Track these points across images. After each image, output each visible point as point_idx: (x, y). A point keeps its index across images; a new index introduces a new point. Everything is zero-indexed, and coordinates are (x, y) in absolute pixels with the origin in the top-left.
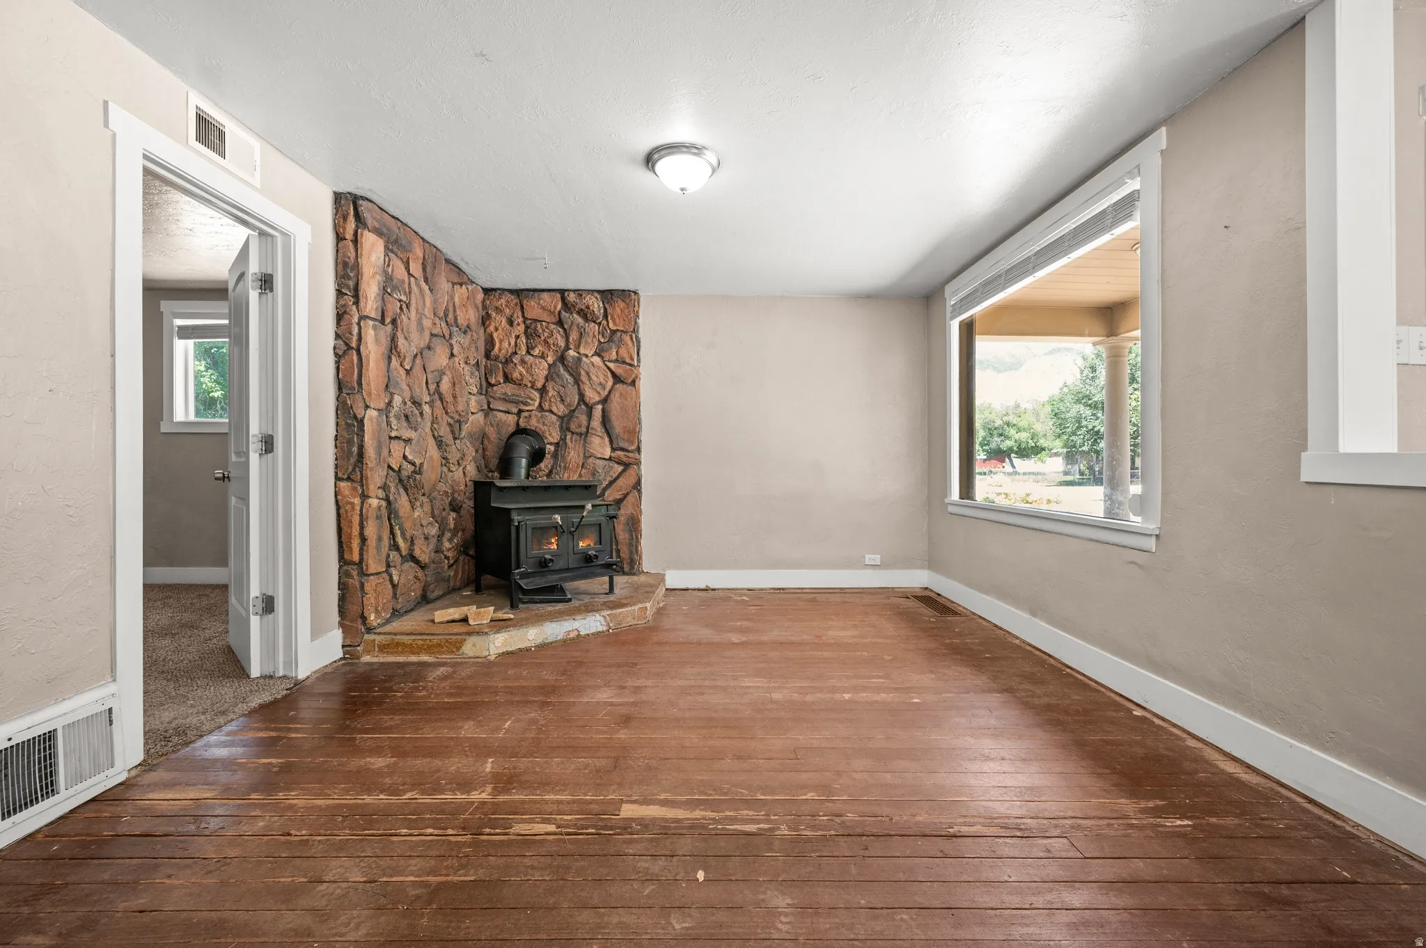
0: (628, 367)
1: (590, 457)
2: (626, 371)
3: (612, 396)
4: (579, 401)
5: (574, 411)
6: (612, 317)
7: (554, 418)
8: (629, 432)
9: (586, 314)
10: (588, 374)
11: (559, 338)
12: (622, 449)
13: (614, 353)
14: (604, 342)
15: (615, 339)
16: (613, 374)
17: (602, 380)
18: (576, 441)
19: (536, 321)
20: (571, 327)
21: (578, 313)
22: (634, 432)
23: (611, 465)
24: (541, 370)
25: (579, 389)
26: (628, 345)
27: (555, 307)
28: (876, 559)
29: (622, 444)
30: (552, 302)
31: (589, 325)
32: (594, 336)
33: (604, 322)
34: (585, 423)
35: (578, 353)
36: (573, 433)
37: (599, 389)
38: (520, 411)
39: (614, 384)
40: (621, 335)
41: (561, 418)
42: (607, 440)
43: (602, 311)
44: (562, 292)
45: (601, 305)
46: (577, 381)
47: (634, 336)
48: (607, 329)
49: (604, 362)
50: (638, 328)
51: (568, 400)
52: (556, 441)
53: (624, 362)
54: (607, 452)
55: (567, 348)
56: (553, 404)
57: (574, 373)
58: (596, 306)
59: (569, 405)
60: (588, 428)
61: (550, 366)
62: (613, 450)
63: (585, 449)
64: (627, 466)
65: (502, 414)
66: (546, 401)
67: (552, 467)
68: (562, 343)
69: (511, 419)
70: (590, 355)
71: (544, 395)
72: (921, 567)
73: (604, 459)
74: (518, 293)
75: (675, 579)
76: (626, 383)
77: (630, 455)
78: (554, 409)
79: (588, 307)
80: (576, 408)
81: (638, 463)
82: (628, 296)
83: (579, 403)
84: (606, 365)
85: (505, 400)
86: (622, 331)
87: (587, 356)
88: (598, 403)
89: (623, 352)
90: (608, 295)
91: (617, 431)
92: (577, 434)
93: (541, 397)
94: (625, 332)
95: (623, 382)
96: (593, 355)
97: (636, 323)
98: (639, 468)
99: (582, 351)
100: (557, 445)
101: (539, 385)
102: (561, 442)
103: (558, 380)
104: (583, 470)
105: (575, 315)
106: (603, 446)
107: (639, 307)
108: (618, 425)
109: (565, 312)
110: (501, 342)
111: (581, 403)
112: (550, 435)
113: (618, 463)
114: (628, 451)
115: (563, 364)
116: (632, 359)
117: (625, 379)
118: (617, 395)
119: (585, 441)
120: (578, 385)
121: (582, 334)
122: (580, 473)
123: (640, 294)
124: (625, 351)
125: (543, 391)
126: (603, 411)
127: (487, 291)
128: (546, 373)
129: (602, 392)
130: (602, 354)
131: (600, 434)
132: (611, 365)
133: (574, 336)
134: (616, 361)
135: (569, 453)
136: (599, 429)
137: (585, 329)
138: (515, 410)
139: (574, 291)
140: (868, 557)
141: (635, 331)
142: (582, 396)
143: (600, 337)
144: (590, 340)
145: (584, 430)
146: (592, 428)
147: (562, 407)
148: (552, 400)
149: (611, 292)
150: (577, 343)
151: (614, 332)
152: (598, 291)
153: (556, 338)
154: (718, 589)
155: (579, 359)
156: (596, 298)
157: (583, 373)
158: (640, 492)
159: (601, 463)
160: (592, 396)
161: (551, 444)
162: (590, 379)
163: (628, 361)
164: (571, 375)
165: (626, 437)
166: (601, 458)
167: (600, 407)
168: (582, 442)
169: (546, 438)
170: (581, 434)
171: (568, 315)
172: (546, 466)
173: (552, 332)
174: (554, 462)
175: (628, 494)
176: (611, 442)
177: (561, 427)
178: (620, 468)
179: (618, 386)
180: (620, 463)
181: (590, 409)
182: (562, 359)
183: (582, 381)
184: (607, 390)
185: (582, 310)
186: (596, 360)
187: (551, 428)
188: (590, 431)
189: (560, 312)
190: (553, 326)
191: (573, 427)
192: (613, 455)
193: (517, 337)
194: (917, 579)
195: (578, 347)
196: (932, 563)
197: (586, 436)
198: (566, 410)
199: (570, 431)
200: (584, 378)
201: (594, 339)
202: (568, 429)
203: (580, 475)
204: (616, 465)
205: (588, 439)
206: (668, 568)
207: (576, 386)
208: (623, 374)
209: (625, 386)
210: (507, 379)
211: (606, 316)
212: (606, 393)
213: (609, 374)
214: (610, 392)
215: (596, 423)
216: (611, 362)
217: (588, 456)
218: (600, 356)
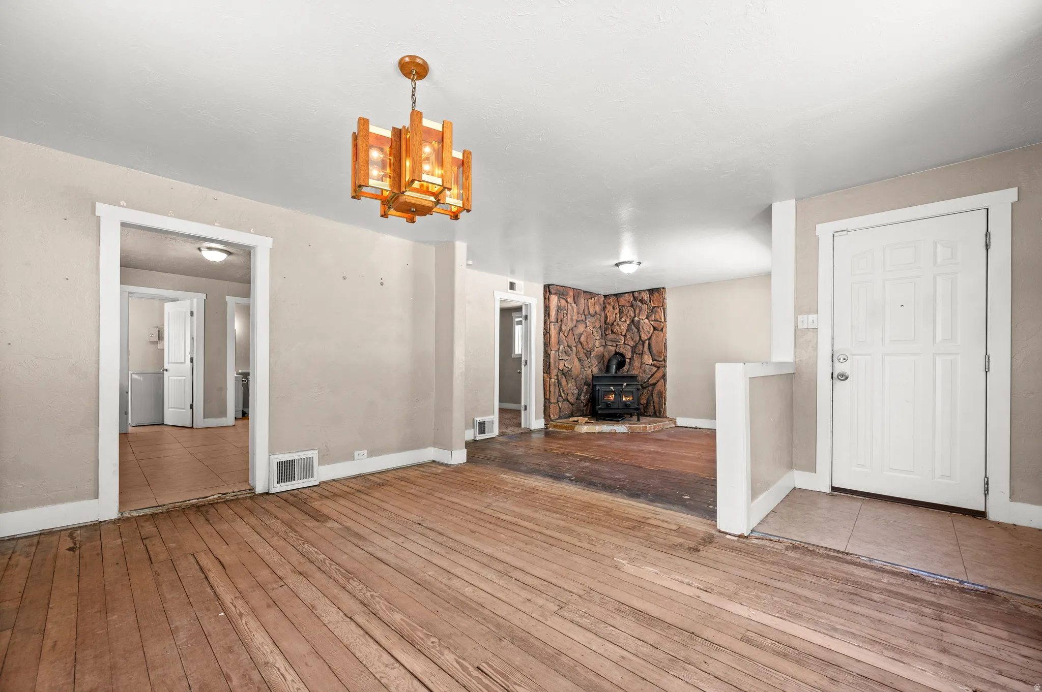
0: (660, 323)
2: (659, 325)
3: (652, 337)
4: (639, 339)
5: (637, 344)
6: (653, 301)
7: (629, 347)
8: (661, 352)
9: (642, 301)
10: (642, 327)
11: (632, 312)
12: (657, 360)
13: (654, 317)
14: (650, 313)
15: (655, 311)
17: (648, 330)
18: (638, 357)
19: (623, 306)
20: (636, 307)
22: (663, 353)
23: (652, 367)
24: (625, 327)
25: (639, 334)
26: (660, 313)
27: (630, 299)
29: (656, 358)
30: (629, 297)
31: (643, 306)
32: (646, 310)
33: (650, 304)
34: (641, 349)
37: (647, 334)
38: (617, 345)
39: (654, 331)
40: (657, 309)
41: (632, 347)
42: (650, 356)
43: (649, 299)
44: (633, 292)
45: (648, 296)
46: (639, 331)
47: (662, 308)
48: (651, 306)
49: (649, 321)
50: (665, 304)
51: (635, 339)
52: (630, 357)
53: (658, 321)
54: (650, 362)
55: (635, 317)
58: (646, 297)
59: (635, 341)
61: (628, 325)
62: (653, 361)
63: (641, 361)
64: (658, 368)
65: (610, 347)
67: (629, 369)
68: (633, 315)
69: (613, 348)
74: (616, 295)
75: (681, 421)
76: (659, 330)
77: (660, 363)
78: (629, 344)
79: (642, 298)
81: (665, 366)
82: (661, 291)
83: (639, 341)
84: (650, 323)
85: (612, 341)
87: (642, 319)
88: (646, 340)
89: (657, 317)
90: (651, 291)
91: (656, 352)
92: (638, 354)
93: (625, 339)
94: (658, 307)
95: (657, 330)
96: (645, 319)
97: (664, 302)
98: (666, 369)
99: (640, 317)
100: (630, 359)
101: (624, 334)
102: (632, 358)
103: (631, 331)
104: (641, 370)
105: (638, 302)
106: (649, 359)
107: (665, 295)
108: (656, 349)
109: (634, 301)
110: (610, 316)
112: (628, 355)
114: (659, 361)
115: (634, 324)
116: (661, 319)
117: (659, 328)
118: (655, 336)
121: (640, 310)
122: (639, 371)
123: (666, 289)
124: (659, 316)
125: (625, 336)
126: (649, 343)
127: (605, 296)
128: (626, 328)
131: (648, 354)
132: (652, 323)
133: (637, 311)
134: (655, 320)
135: (635, 362)
136: (647, 352)
137: (642, 308)
138: (615, 345)
139: (638, 291)
141: (663, 306)
142: (640, 337)
143: (648, 310)
144: (644, 312)
145: (641, 352)
146: (644, 351)
147: (632, 343)
148: (629, 340)
149: (653, 289)
151: (653, 308)
152: (648, 290)
153: (630, 313)
154: (701, 428)
155: (639, 321)
156: (647, 293)
157: (641, 327)
158: (665, 379)
159: (648, 366)
160: (644, 337)
161: (628, 359)
162: (643, 330)
163: (659, 320)
164: (637, 328)
165: (660, 355)
166: (648, 364)
167: (647, 342)
168: (640, 358)
169: (626, 356)
170: (639, 354)
172: (626, 368)
173: (629, 310)
174: (629, 366)
175: (659, 381)
176: (652, 357)
177: (632, 351)
178: (655, 369)
180: (656, 367)
181: (644, 342)
182: (633, 321)
184: (651, 333)
185: (640, 299)
186: (646, 321)
187: (628, 352)
189: (632, 301)
190: (629, 308)
191: (637, 351)
192: (653, 363)
193: (616, 314)
195: (639, 315)
197: (642, 355)
198: (634, 344)
200: (641, 329)
201: (646, 312)
202: (635, 352)
204: (654, 368)
206: (681, 417)
208: (657, 326)
209: (659, 332)
210: (612, 332)
211: (650, 301)
212: (650, 335)
213: (652, 327)
214: (652, 335)
215: (646, 349)
216: (652, 321)
217: (642, 363)
218: (648, 319)
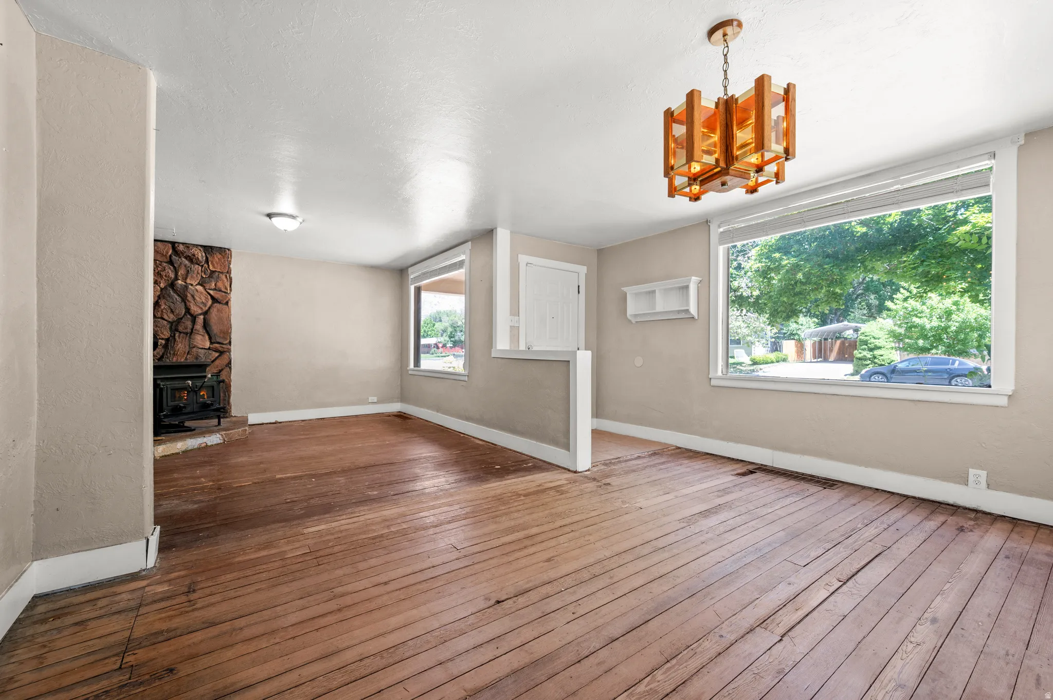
0: (223, 294)
1: (194, 347)
2: (222, 296)
3: (211, 311)
4: (186, 312)
5: (181, 318)
6: (212, 262)
7: (165, 322)
8: (224, 333)
9: (192, 259)
10: (193, 296)
11: (170, 272)
12: (219, 343)
13: (214, 285)
14: (206, 278)
15: (214, 276)
16: (212, 297)
17: (204, 301)
18: (183, 338)
20: (179, 266)
21: (186, 258)
22: (227, 333)
23: (210, 352)
25: (186, 305)
26: (223, 281)
27: (167, 253)
28: (375, 399)
29: (218, 340)
30: (165, 249)
31: (194, 267)
32: (198, 273)
33: (206, 265)
34: (190, 326)
35: (185, 282)
36: (180, 333)
37: (201, 306)
39: (213, 303)
40: (219, 274)
41: (171, 323)
42: (207, 337)
43: (204, 259)
44: (173, 244)
45: (204, 255)
46: (184, 300)
47: (228, 275)
48: (208, 269)
49: (205, 289)
50: (231, 271)
51: (177, 311)
52: (166, 337)
53: (220, 291)
54: (207, 344)
55: (176, 278)
56: (164, 314)
57: (182, 295)
58: (200, 255)
59: (178, 315)
60: (192, 329)
61: (162, 289)
62: (211, 343)
63: (190, 343)
64: (221, 353)
66: (159, 312)
67: (163, 354)
68: (172, 275)
70: (194, 284)
71: (157, 307)
72: (398, 402)
73: (205, 349)
75: (253, 418)
76: (222, 303)
77: (224, 346)
78: (165, 317)
79: (194, 255)
80: (184, 316)
81: (229, 351)
82: (224, 251)
83: (185, 314)
84: (207, 292)
86: (219, 272)
87: (192, 285)
88: (201, 314)
89: (220, 284)
90: (208, 249)
91: (215, 332)
92: (184, 333)
93: (154, 309)
94: (222, 273)
95: (220, 303)
96: (196, 285)
97: (229, 267)
98: (230, 354)
99: (188, 281)
100: (167, 340)
102: (171, 338)
103: (169, 299)
104: (189, 356)
105: (183, 259)
106: (204, 341)
107: (231, 258)
108: (215, 328)
109: (175, 256)
111: (187, 314)
112: (162, 333)
113: (215, 351)
115: (173, 289)
116: (226, 289)
117: (221, 300)
118: (215, 310)
119: (190, 337)
120: (185, 303)
121: (188, 271)
122: (186, 358)
123: (232, 250)
124: (222, 284)
126: (204, 319)
128: (158, 293)
129: (203, 308)
130: (204, 285)
131: (202, 334)
132: (211, 292)
133: (182, 272)
134: (215, 289)
135: (178, 345)
136: (201, 330)
137: (191, 269)
139: (183, 244)
140: (370, 398)
141: (229, 272)
142: (188, 310)
143: (203, 274)
144: (195, 276)
145: (189, 330)
146: (196, 330)
147: (172, 316)
148: (164, 311)
149: (211, 247)
150: (184, 276)
151: (213, 272)
152: (201, 246)
153: (168, 272)
154: (283, 422)
155: (186, 287)
156: (200, 250)
157: (189, 295)
158: (230, 368)
159: (203, 351)
160: (195, 309)
161: (162, 339)
162: (194, 299)
163: (223, 290)
164: (179, 295)
165: (222, 336)
166: (202, 348)
167: (202, 317)
168: (188, 338)
169: (158, 335)
170: (187, 334)
171: (177, 258)
173: (165, 268)
174: (165, 351)
175: (222, 370)
176: (210, 338)
177: (171, 328)
178: (217, 354)
179: (216, 304)
180: (216, 350)
181: (194, 318)
182: (172, 285)
183: (188, 301)
184: (208, 306)
185: (189, 256)
186: (199, 288)
187: (162, 329)
188: (194, 331)
189: (170, 256)
190: (165, 264)
191: (180, 329)
192: (211, 346)
194: (395, 407)
195: (185, 279)
196: (403, 399)
197: (191, 334)
198: (175, 318)
199: (178, 331)
200: (189, 297)
201: (198, 276)
202: (177, 330)
203: (186, 359)
204: (214, 353)
205: (192, 336)
206: (250, 413)
207: (183, 303)
208: (220, 298)
209: (221, 305)
211: (207, 261)
212: (207, 308)
213: (209, 297)
214: (209, 308)
215: (199, 326)
216: (211, 290)
217: (192, 347)
218: (201, 285)
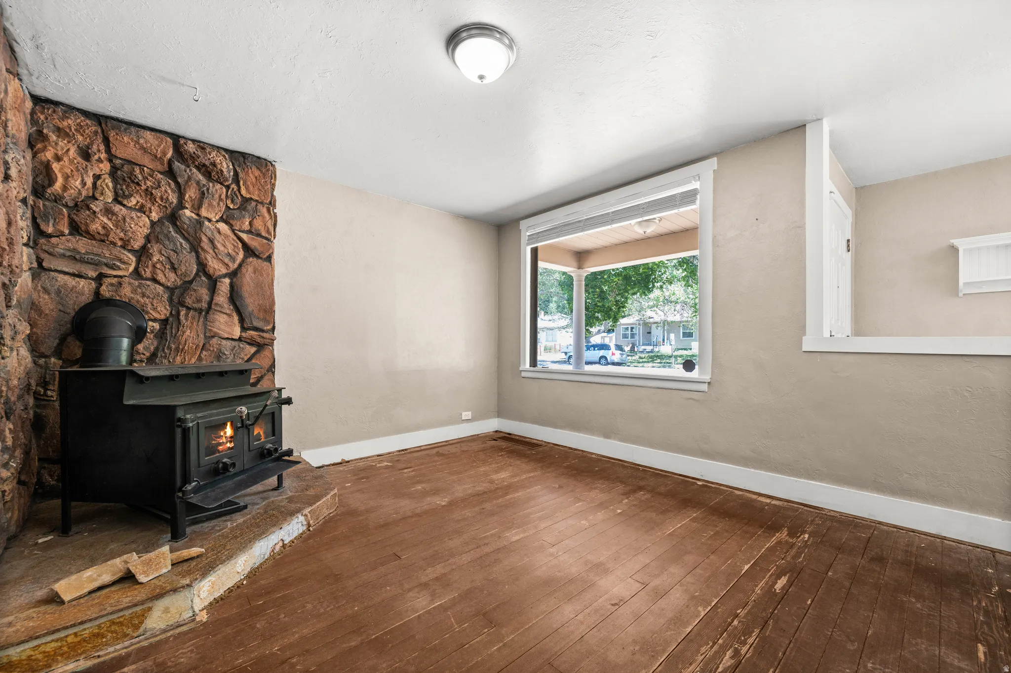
0: (265, 241)
1: (213, 337)
2: (263, 245)
3: (244, 270)
4: (198, 270)
5: (191, 282)
6: (245, 182)
7: (160, 289)
8: (265, 311)
9: (209, 172)
10: (211, 241)
11: (169, 192)
12: (256, 329)
13: (247, 223)
14: (234, 209)
15: (249, 208)
16: (245, 246)
17: (230, 251)
18: (193, 318)
19: (130, 162)
20: (187, 182)
21: (198, 168)
22: (269, 311)
23: (241, 346)
24: (140, 227)
25: (198, 257)
26: (264, 217)
27: (164, 154)
28: (467, 415)
29: (256, 323)
30: (159, 146)
31: (214, 186)
32: (220, 199)
33: (234, 186)
34: (206, 298)
35: (198, 215)
36: (189, 309)
37: (226, 260)
38: (100, 278)
39: (245, 257)
40: (256, 205)
41: (171, 290)
42: (236, 318)
43: (232, 174)
44: (176, 139)
45: (231, 167)
46: (195, 248)
47: (271, 209)
48: (238, 195)
49: (233, 231)
50: (275, 201)
51: (183, 268)
52: (163, 317)
53: (259, 235)
54: (237, 332)
55: (181, 206)
56: (158, 271)
57: (191, 239)
58: (224, 166)
59: (185, 274)
60: (210, 303)
61: (153, 224)
62: (244, 329)
63: (205, 328)
64: (260, 347)
65: (66, 277)
66: (147, 267)
67: (157, 349)
68: (173, 198)
69: (85, 287)
70: (214, 220)
71: (143, 259)
73: (232, 339)
74: (98, 119)
76: (261, 258)
77: (265, 335)
78: (160, 277)
79: (213, 165)
80: (194, 279)
81: (272, 343)
82: (264, 165)
83: (197, 274)
84: (235, 234)
85: (74, 257)
86: (257, 201)
87: (210, 220)
88: (225, 276)
89: (258, 224)
90: (238, 157)
91: (250, 309)
92: (195, 310)
93: (139, 261)
94: (262, 203)
95: (258, 257)
96: (217, 221)
97: (272, 195)
98: (273, 350)
99: (204, 212)
100: (164, 322)
101: (137, 245)
102: (171, 319)
103: (167, 242)
104: (204, 353)
105: (194, 170)
106: (230, 325)
107: (275, 180)
108: (251, 303)
109: (179, 162)
110: (66, 178)
111: (201, 274)
112: (155, 309)
113: (249, 344)
114: (263, 331)
115: (174, 224)
116: (268, 232)
117: (259, 252)
118: (250, 269)
119: (206, 317)
120: (197, 253)
121: (203, 193)
122: (200, 356)
123: (277, 166)
124: (261, 223)
125: (142, 253)
126: (232, 285)
127: (37, 100)
128: (146, 231)
129: (230, 264)
130: (231, 222)
131: (228, 312)
132: (244, 236)
133: (191, 193)
134: (249, 232)
135: (184, 332)
136: (226, 306)
137: (208, 189)
138: (93, 274)
139: (194, 141)
140: (464, 414)
141: (272, 203)
142: (202, 266)
143: (229, 202)
144: (215, 203)
145: (204, 305)
146: (216, 304)
147: (172, 276)
148: (158, 266)
149: (243, 155)
150: (196, 203)
151: (246, 200)
152: (226, 150)
153: (166, 191)
154: (352, 461)
155: (199, 223)
156: (224, 156)
157: (204, 238)
158: (273, 373)
159: (229, 344)
160: (215, 266)
161: (155, 320)
162: (214, 247)
163: (264, 234)
164: (185, 238)
165: (261, 316)
166: (228, 339)
167: (227, 281)
168: (202, 319)
169: (147, 313)
170: (200, 311)
171: (183, 167)
172: (145, 348)
173: (159, 182)
174: (159, 344)
175: (262, 377)
176: (242, 320)
177: (171, 300)
178: (253, 350)
179: (251, 259)
180: (251, 343)
181: (213, 284)
182: (173, 217)
183: (203, 249)
184: (238, 262)
185: (204, 165)
186: (222, 226)
187: (155, 301)
188: (213, 307)
189: (170, 162)
190: (159, 176)
191: (189, 301)
192: (244, 334)
193: (97, 177)
194: (491, 425)
195: (197, 208)
196: (500, 413)
197: (207, 313)
198: (178, 280)
199: (183, 306)
200: (205, 245)
201: (221, 204)
202: (182, 304)
203: (200, 359)
204: (247, 347)
205: (211, 316)
206: (304, 449)
207: (193, 254)
208: (258, 247)
209: (260, 261)
210: (78, 230)
211: (236, 180)
212: (236, 266)
213: (240, 245)
214: (240, 265)
215: (222, 298)
216: (243, 232)
217: (210, 336)
218: (226, 222)
